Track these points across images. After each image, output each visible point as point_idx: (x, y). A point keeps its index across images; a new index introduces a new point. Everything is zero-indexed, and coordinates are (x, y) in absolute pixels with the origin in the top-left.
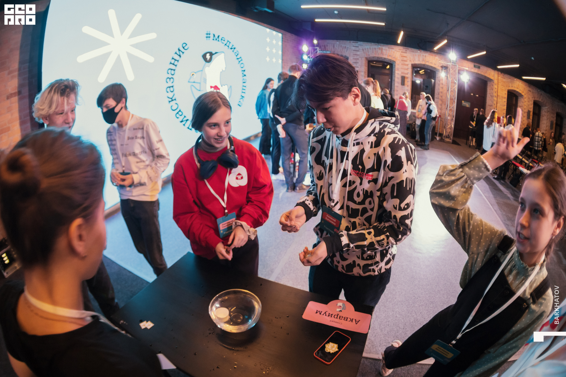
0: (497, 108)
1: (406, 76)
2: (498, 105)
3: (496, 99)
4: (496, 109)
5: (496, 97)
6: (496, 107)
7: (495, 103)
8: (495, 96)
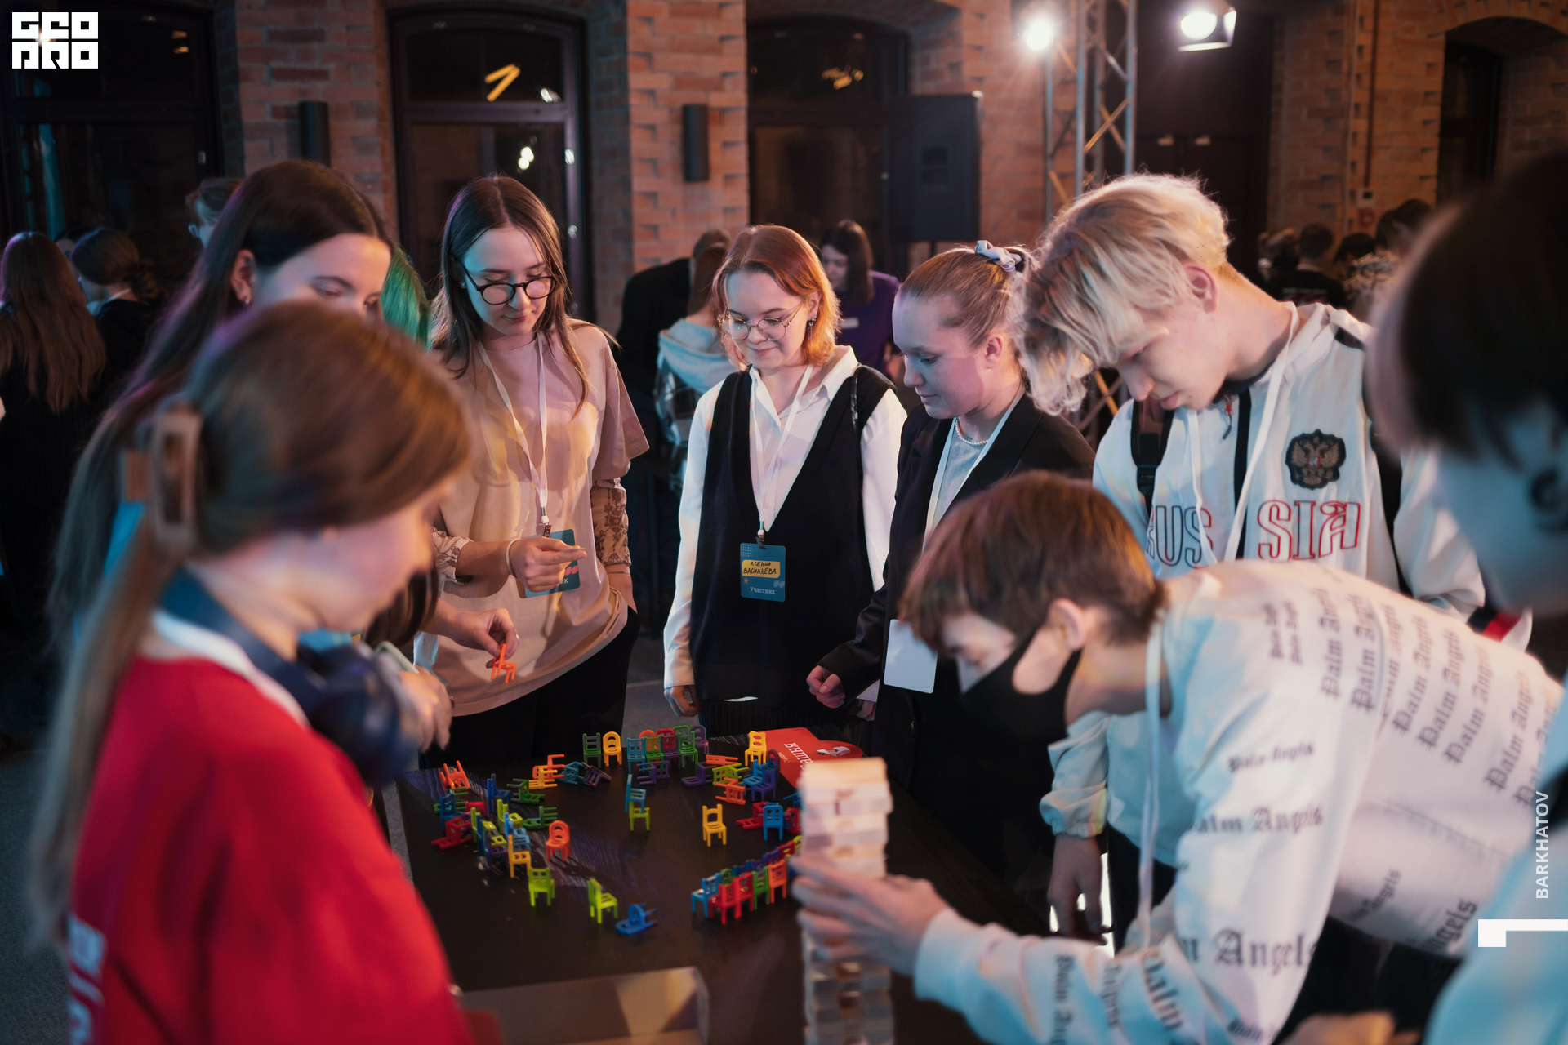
0: (1371, 189)
1: (716, 100)
2: (1381, 158)
3: (1360, 125)
4: (1368, 196)
5: (1364, 111)
6: (1367, 181)
7: (1356, 153)
8: (1357, 106)
